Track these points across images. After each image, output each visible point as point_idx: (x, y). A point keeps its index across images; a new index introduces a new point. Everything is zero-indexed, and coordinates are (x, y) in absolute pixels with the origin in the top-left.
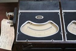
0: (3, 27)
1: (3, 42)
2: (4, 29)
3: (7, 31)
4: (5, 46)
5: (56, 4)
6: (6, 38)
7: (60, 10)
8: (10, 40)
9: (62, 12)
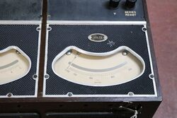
5: (35, 4)
7: (42, 18)
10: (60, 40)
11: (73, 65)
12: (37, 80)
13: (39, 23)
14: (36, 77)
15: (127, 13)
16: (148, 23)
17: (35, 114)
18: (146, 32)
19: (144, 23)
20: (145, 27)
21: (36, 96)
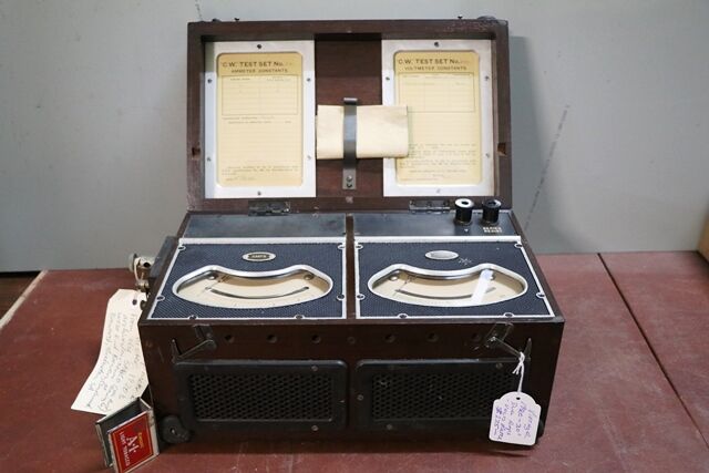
0: (113, 326)
1: (102, 388)
2: (114, 332)
3: (127, 339)
4: (107, 400)
5: (333, 222)
6: (118, 373)
7: (346, 234)
8: (136, 379)
9: (356, 243)
10: (376, 258)
11: (403, 292)
12: (344, 301)
13: (343, 240)
14: (343, 297)
15: (486, 229)
16: (523, 238)
17: (340, 362)
18: (522, 249)
19: (517, 238)
20: (519, 243)
21: (344, 317)
